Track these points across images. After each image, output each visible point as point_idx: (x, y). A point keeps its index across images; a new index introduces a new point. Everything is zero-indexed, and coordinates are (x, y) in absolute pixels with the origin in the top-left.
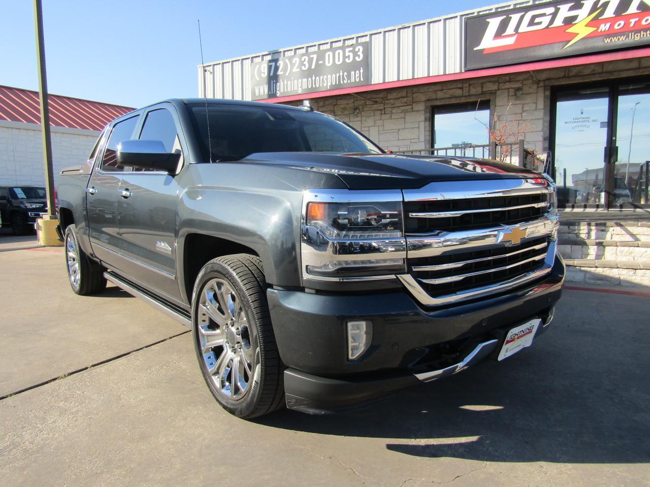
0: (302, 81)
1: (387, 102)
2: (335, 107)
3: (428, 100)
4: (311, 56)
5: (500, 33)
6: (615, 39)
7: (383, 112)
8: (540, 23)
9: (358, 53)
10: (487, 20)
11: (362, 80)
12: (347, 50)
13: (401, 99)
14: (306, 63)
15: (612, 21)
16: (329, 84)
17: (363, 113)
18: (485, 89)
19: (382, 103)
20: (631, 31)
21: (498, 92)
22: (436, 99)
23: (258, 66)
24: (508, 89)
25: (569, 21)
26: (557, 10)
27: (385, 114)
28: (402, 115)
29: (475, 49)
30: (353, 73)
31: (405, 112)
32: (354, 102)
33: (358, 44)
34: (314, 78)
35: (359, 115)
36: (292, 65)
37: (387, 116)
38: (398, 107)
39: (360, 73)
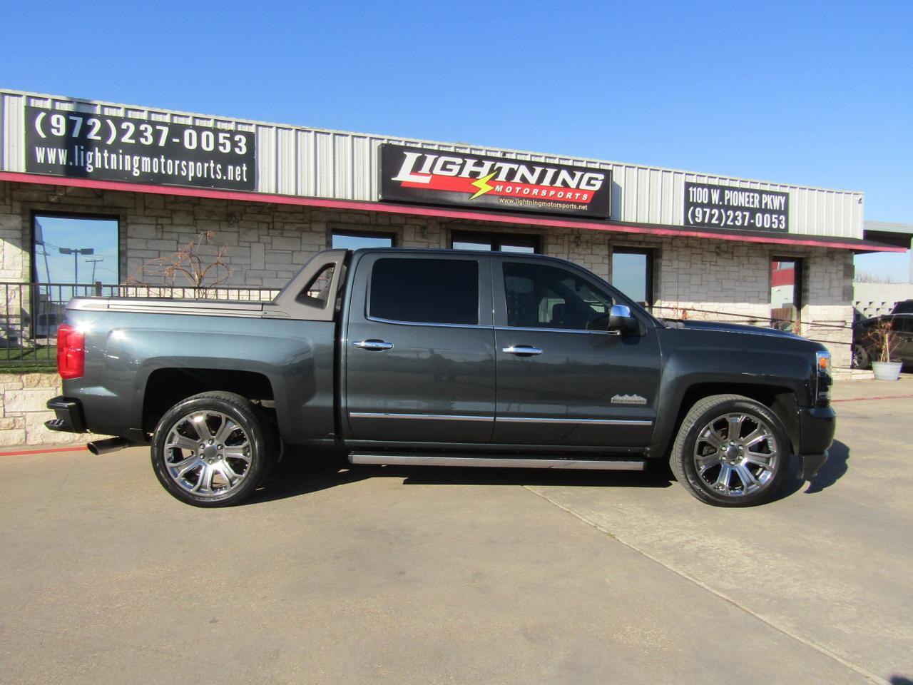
0: (140, 161)
1: (277, 214)
2: (196, 207)
3: (330, 222)
4: (158, 127)
5: (417, 168)
6: (506, 201)
7: (271, 227)
8: (451, 170)
9: (239, 144)
10: (405, 153)
11: (245, 180)
12: (221, 135)
13: (296, 214)
14: (148, 135)
15: (504, 184)
16: (191, 174)
17: (241, 223)
18: (392, 222)
19: (268, 214)
20: (517, 197)
21: (406, 227)
22: (340, 222)
23: (43, 115)
24: (415, 225)
25: (474, 175)
26: (465, 163)
27: (273, 229)
28: (297, 234)
29: (393, 179)
30: (230, 168)
31: (302, 230)
32: (227, 206)
33: (238, 132)
34: (163, 160)
36: (121, 133)
37: (277, 232)
38: (292, 223)
39: (242, 171)
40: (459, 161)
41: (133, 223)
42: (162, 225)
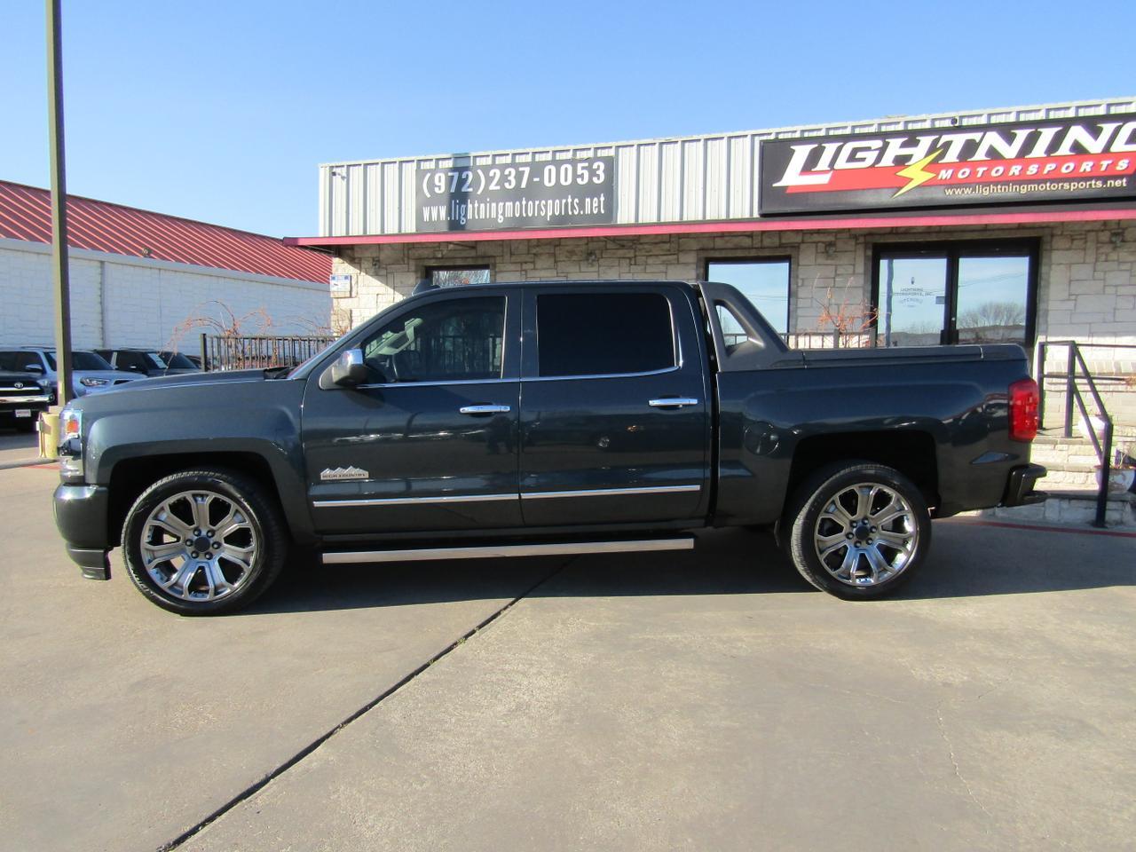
0: (504, 205)
1: (641, 247)
2: (558, 248)
3: (702, 249)
4: (521, 169)
5: (810, 165)
6: (958, 191)
7: (633, 262)
8: (863, 160)
9: (597, 172)
10: (792, 147)
11: (603, 212)
12: (580, 166)
13: (661, 245)
14: (512, 178)
15: (955, 167)
16: (550, 214)
17: (601, 261)
18: (783, 241)
19: (630, 248)
20: (979, 183)
21: (802, 246)
22: (714, 249)
23: (429, 175)
24: (817, 243)
25: (901, 161)
26: (886, 145)
27: (635, 264)
28: (662, 268)
29: (775, 185)
30: (588, 200)
31: (667, 263)
32: (587, 244)
33: (597, 159)
34: (524, 203)
35: (595, 263)
36: (489, 180)
37: (639, 268)
38: (657, 255)
39: (599, 202)
40: (878, 144)
41: (501, 272)
42: (526, 271)
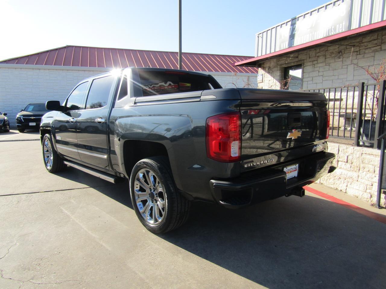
1: (362, 44)
11: (344, 30)
13: (373, 42)
16: (322, 36)
17: (344, 55)
19: (358, 46)
27: (359, 54)
28: (372, 54)
31: (375, 51)
32: (338, 47)
35: (341, 57)
37: (361, 56)
38: (370, 48)
39: (342, 25)
41: (306, 66)
42: (314, 65)
